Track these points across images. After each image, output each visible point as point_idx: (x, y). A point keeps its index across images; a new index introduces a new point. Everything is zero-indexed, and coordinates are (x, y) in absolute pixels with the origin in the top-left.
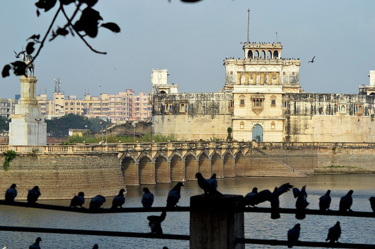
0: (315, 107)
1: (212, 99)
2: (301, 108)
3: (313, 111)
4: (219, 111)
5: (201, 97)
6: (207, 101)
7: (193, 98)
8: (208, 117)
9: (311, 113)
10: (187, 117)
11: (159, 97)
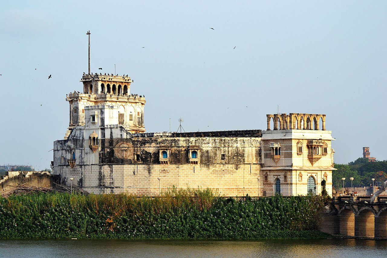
1: (235, 145)
4: (244, 159)
5: (219, 142)
6: (228, 147)
7: (209, 143)
8: (231, 167)
10: (199, 167)
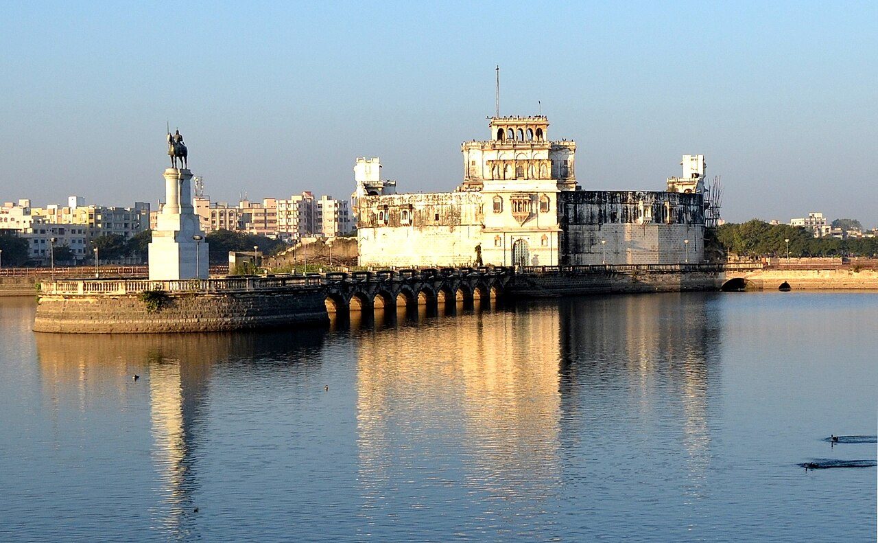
0: (605, 211)
2: (585, 214)
3: (602, 217)
4: (460, 220)
6: (442, 205)
8: (445, 229)
9: (600, 221)
10: (413, 230)
11: (367, 200)
